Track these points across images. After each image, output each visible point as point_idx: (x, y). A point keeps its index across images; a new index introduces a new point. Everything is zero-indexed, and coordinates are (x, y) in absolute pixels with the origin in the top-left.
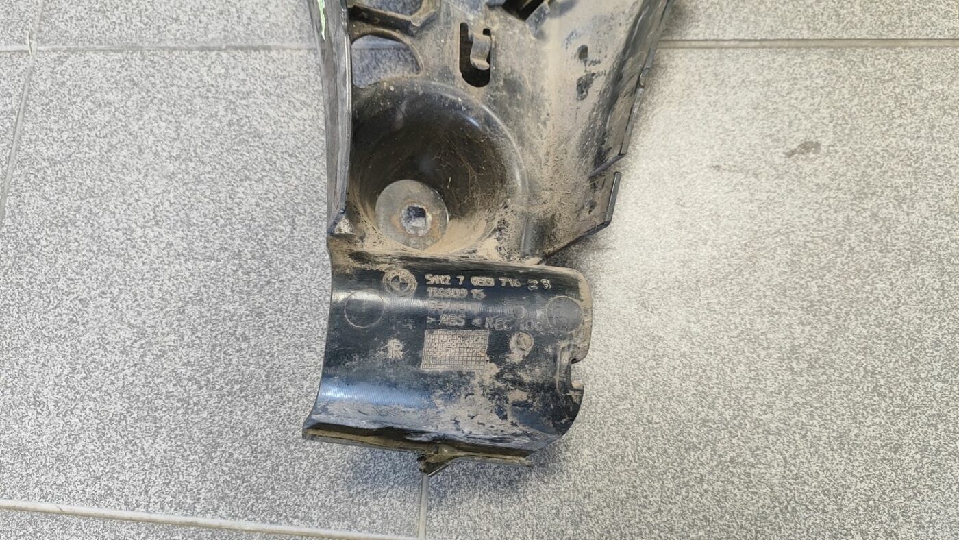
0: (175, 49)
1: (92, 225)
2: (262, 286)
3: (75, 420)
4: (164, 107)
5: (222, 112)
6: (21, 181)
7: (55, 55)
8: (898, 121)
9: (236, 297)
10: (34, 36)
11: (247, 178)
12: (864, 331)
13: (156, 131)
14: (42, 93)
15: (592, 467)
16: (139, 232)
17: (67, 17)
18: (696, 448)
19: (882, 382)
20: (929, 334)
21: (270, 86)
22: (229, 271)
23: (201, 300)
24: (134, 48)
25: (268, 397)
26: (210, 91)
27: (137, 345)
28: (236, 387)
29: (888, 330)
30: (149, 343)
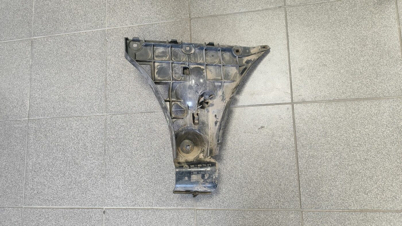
0: (135, 113)
1: (124, 152)
2: (160, 162)
3: (127, 191)
4: (135, 126)
5: (147, 126)
6: (108, 143)
7: (110, 116)
8: (279, 121)
9: (155, 164)
10: (105, 112)
11: (154, 140)
12: (274, 163)
13: (134, 131)
14: (109, 124)
15: (225, 192)
16: (134, 152)
17: (111, 107)
18: (244, 187)
19: (277, 173)
20: (286, 163)
21: (156, 120)
22: (153, 159)
23: (148, 165)
24: (127, 113)
25: (164, 183)
26: (144, 122)
27: (137, 175)
28: (157, 182)
29: (278, 163)
30: (139, 175)
